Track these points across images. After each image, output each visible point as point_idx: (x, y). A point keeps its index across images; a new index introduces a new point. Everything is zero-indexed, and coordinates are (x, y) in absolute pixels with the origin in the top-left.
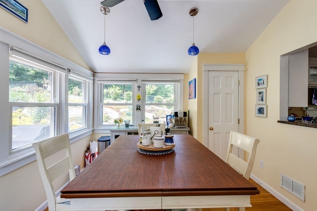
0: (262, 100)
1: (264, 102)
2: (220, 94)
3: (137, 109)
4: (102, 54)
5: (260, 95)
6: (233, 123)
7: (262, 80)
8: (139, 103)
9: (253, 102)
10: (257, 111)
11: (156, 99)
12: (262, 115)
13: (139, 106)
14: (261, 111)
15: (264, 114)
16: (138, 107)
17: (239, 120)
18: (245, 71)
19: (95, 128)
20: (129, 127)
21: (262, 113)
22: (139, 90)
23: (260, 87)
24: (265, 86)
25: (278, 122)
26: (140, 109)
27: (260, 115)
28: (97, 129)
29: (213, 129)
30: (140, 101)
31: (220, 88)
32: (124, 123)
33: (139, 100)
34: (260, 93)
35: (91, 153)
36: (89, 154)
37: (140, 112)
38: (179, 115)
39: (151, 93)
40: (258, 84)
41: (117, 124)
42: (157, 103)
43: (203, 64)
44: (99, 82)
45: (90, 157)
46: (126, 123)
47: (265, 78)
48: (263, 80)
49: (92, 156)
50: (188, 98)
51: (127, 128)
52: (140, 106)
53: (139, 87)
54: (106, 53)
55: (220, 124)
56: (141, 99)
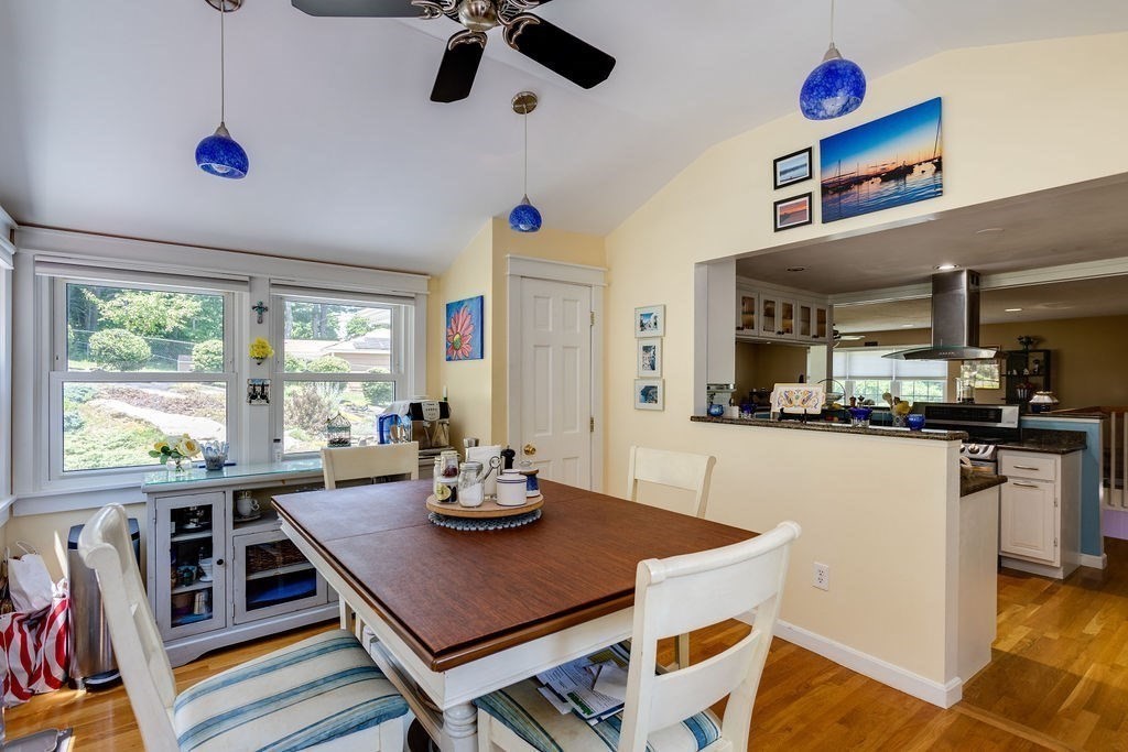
0: (654, 369)
1: (657, 373)
2: (551, 349)
3: (253, 397)
4: (207, 168)
5: (648, 355)
6: (578, 431)
7: (652, 317)
8: (262, 373)
9: (628, 372)
10: (639, 394)
11: (206, 357)
12: (652, 405)
13: (263, 386)
14: (648, 394)
15: (656, 402)
16: (259, 389)
17: (592, 421)
18: (607, 287)
19: (26, 491)
20: (224, 469)
21: (653, 399)
22: (260, 322)
23: (647, 333)
24: (659, 332)
25: (693, 419)
26: (264, 397)
27: (647, 405)
28: (37, 494)
29: (534, 450)
30: (265, 364)
31: (551, 329)
32: (201, 457)
33: (260, 360)
34: (646, 349)
35: (24, 610)
36: (13, 617)
37: (266, 409)
38: (426, 414)
39: (169, 329)
40: (642, 325)
41: (172, 462)
42: (207, 370)
43: (508, 256)
44: (45, 273)
45: (21, 630)
46: (211, 454)
47: (658, 312)
48: (656, 317)
49: (25, 628)
50: (445, 357)
51: (213, 475)
52: (268, 382)
53: (260, 308)
54: (229, 169)
55: (550, 434)
56: (269, 356)
